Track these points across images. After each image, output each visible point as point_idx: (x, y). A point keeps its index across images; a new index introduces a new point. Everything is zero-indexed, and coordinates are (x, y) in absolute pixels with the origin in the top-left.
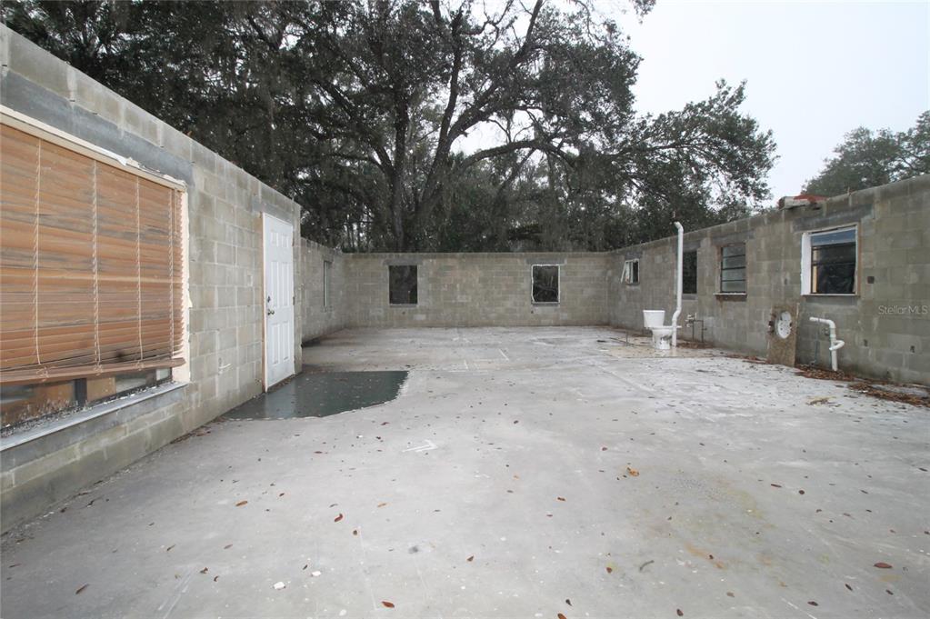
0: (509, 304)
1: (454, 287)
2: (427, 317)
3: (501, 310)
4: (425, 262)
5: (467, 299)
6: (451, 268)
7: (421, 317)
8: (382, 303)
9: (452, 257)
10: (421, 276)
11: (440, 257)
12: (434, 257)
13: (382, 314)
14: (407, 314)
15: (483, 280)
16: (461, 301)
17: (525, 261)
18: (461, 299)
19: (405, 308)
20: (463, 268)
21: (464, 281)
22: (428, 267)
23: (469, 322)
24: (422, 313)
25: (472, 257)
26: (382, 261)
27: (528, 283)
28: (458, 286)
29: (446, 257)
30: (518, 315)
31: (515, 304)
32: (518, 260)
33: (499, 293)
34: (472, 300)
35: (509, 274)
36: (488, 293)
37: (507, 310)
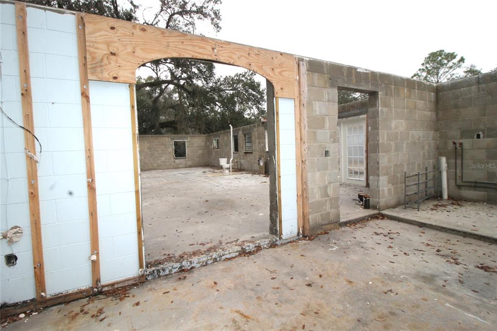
0: (163, 159)
3: (159, 162)
15: (148, 148)
17: (170, 139)
27: (171, 149)
30: (168, 164)
31: (166, 159)
32: (167, 138)
33: (158, 154)
34: (144, 158)
35: (162, 145)
36: (152, 154)
37: (162, 162)
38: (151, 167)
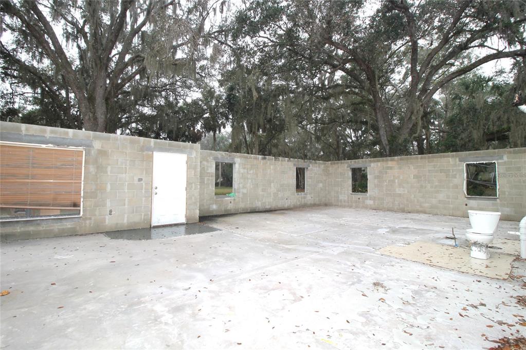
0: (441, 196)
1: (393, 181)
2: (374, 202)
3: (434, 201)
4: (372, 165)
5: (404, 191)
6: (391, 168)
7: (370, 202)
8: (346, 192)
9: (392, 160)
10: (370, 175)
11: (383, 161)
12: (378, 161)
13: (346, 198)
14: (361, 200)
15: (416, 177)
16: (399, 192)
17: (457, 160)
18: (399, 191)
19: (360, 195)
20: (400, 168)
21: (401, 178)
22: (374, 168)
23: (406, 209)
24: (370, 200)
25: (408, 159)
26: (346, 165)
27: (462, 180)
28: (396, 181)
29: (387, 160)
30: (451, 206)
31: (448, 197)
32: (450, 159)
33: (432, 187)
34: (408, 192)
35: (441, 171)
36: (422, 187)
37: (440, 201)
38: (418, 208)
